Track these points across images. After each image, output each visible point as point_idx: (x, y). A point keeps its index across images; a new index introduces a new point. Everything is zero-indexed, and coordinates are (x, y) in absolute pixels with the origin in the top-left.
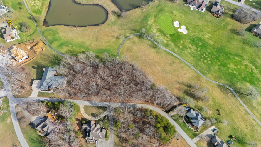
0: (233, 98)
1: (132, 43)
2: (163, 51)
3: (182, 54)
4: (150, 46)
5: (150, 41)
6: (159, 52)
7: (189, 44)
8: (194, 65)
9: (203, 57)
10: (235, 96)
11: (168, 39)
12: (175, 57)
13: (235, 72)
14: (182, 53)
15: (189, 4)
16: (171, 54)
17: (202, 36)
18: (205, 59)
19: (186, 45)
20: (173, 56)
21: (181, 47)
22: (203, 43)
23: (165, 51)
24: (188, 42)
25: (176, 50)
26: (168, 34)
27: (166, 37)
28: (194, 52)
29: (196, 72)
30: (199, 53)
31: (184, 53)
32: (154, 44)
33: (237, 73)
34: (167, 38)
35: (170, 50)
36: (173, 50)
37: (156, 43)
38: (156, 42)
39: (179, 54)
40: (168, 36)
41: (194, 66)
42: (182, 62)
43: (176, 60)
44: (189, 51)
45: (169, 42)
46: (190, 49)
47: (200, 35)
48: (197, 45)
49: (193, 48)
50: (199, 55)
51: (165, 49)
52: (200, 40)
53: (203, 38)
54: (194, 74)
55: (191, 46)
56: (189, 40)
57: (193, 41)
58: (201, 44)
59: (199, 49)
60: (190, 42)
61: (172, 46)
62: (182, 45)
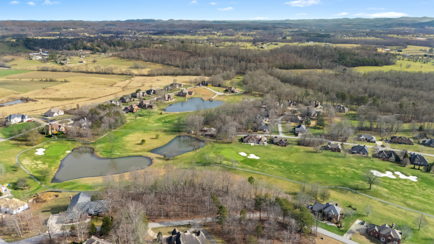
0: (357, 195)
2: (241, 171)
4: (223, 170)
5: (220, 167)
6: (237, 173)
7: (268, 164)
9: (292, 171)
10: (357, 193)
11: (240, 164)
12: (259, 174)
13: (338, 176)
14: (265, 170)
15: (247, 142)
16: (252, 173)
18: (297, 172)
19: (265, 165)
20: (256, 173)
21: (260, 167)
23: (244, 171)
25: (256, 169)
26: (237, 161)
27: (237, 163)
28: (279, 169)
29: (294, 182)
31: (268, 170)
32: (226, 168)
33: (341, 176)
35: (249, 170)
36: (251, 169)
37: (228, 167)
38: (227, 165)
39: (262, 172)
40: (239, 162)
41: (287, 178)
42: (271, 177)
43: (262, 176)
44: (273, 169)
45: (244, 165)
46: (273, 167)
47: (276, 158)
48: (277, 164)
49: (276, 167)
50: (286, 170)
51: (242, 169)
52: (279, 161)
53: (280, 159)
54: (292, 184)
55: (272, 166)
56: (266, 162)
57: (271, 162)
58: (282, 163)
59: (283, 167)
60: (269, 163)
61: (249, 167)
62: (260, 166)
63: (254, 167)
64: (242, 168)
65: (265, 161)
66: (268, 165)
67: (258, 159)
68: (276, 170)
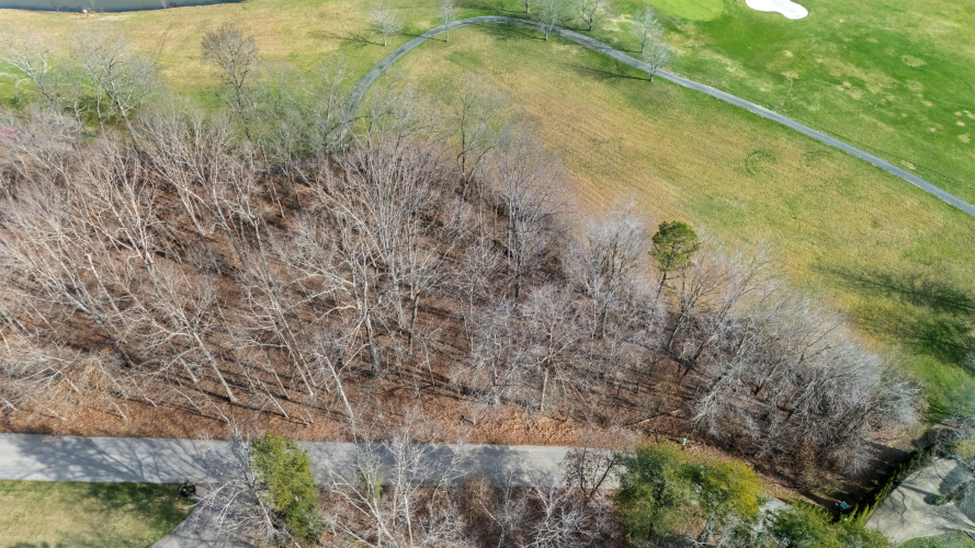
1: (452, 59)
2: (673, 92)
3: (812, 108)
4: (584, 71)
5: (575, 51)
6: (650, 101)
7: (838, 62)
8: (919, 167)
9: (961, 124)
11: (690, 42)
12: (770, 123)
14: (809, 103)
16: (735, 109)
17: (909, 30)
19: (822, 65)
20: (753, 117)
21: (790, 75)
22: (927, 59)
23: (692, 93)
24: (828, 54)
25: (765, 87)
26: (685, 21)
27: (679, 32)
28: (891, 98)
29: (954, 209)
30: (929, 104)
31: (825, 102)
32: (606, 59)
34: (688, 37)
35: (723, 89)
36: (738, 87)
37: (620, 56)
38: (619, 47)
39: (793, 110)
40: (691, 29)
41: (919, 169)
42: (830, 152)
43: (783, 141)
44: (857, 95)
45: (707, 55)
46: (859, 84)
47: (892, 25)
48: (893, 67)
49: (877, 81)
50: (930, 114)
51: (686, 82)
52: (904, 45)
53: (914, 36)
54: (940, 218)
55: (858, 73)
56: (833, 46)
57: (861, 49)
58: (917, 63)
59: (916, 87)
60: (845, 55)
61: (733, 68)
62: (792, 65)
63: (757, 69)
64: (694, 68)
65: (833, 38)
66: (838, 67)
67: (796, 21)
68: (868, 110)
